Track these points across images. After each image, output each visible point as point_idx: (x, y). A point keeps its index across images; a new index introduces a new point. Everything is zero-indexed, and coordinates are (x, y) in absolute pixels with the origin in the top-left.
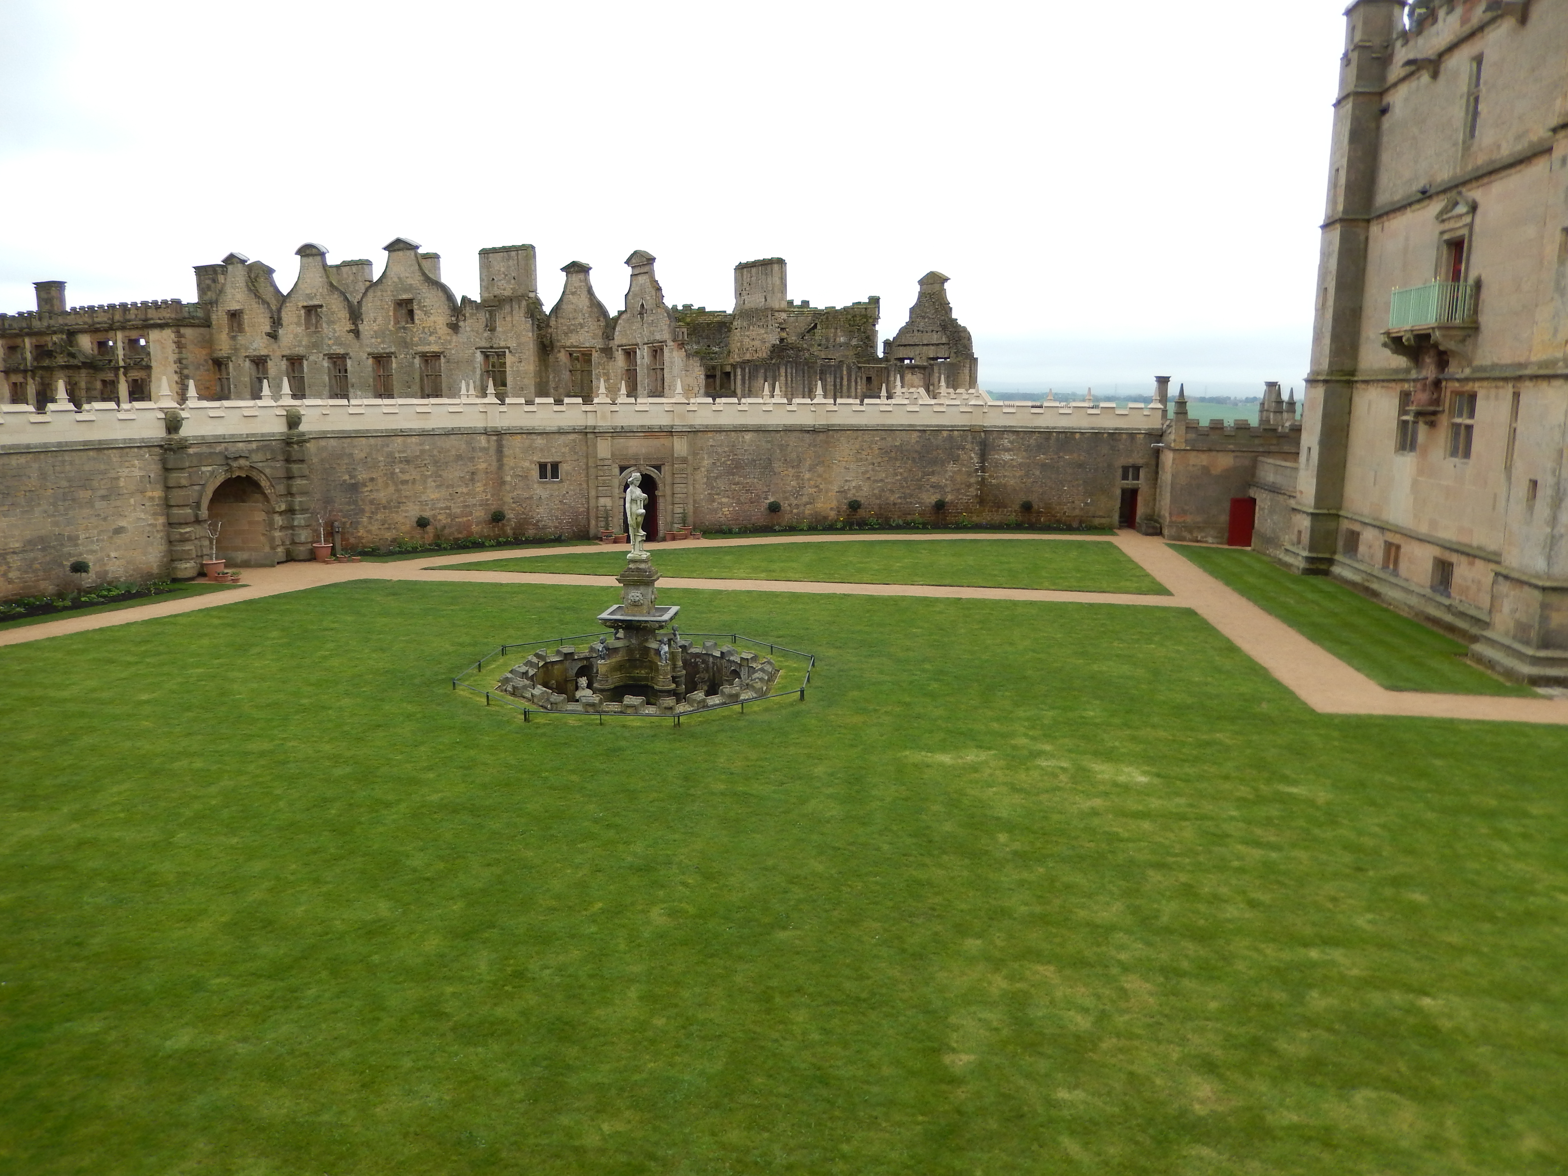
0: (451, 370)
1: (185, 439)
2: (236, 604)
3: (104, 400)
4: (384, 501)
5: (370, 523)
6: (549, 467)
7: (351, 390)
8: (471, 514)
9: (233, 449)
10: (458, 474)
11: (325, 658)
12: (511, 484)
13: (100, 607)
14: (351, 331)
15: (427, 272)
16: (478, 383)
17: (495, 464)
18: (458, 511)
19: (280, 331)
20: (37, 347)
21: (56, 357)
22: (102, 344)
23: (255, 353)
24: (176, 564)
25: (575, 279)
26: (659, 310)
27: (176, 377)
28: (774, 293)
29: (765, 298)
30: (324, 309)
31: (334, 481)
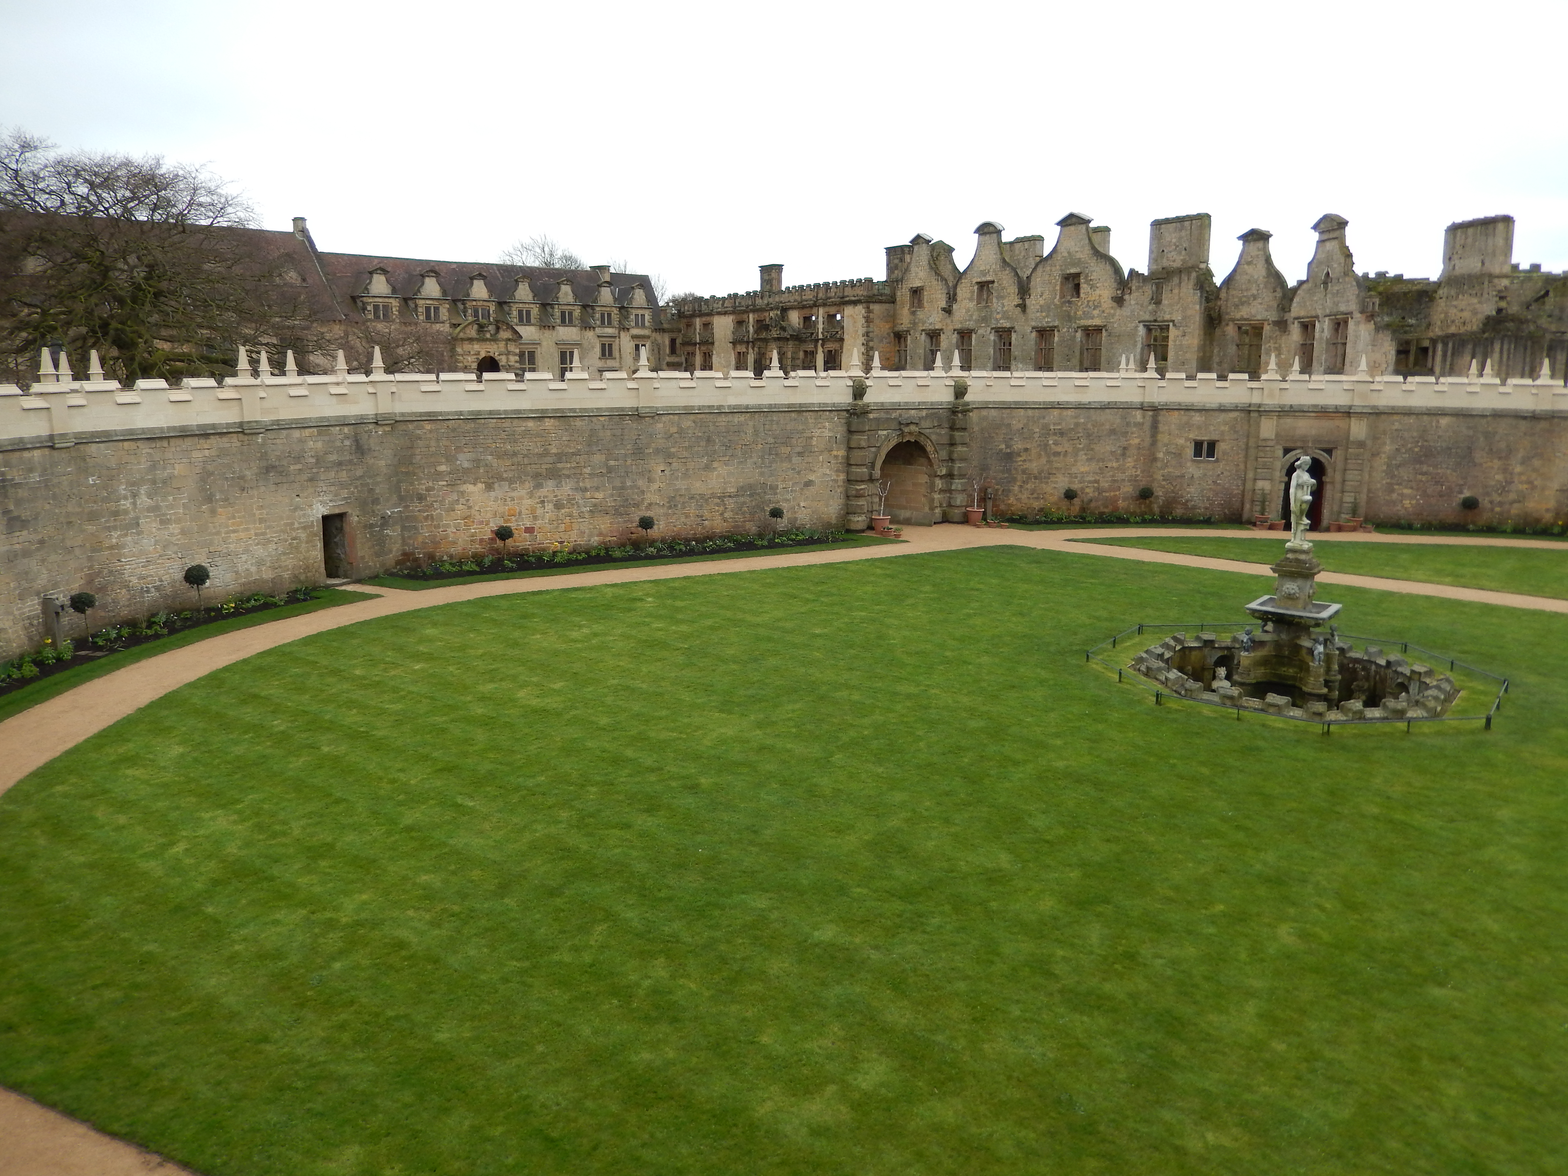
0: (1112, 343)
1: (868, 405)
2: (896, 557)
3: (804, 368)
4: (1036, 472)
5: (1021, 491)
6: (1205, 446)
7: (1013, 362)
8: (1119, 489)
9: (906, 415)
10: (1108, 448)
11: (969, 616)
12: (1163, 461)
13: (789, 548)
14: (1018, 306)
15: (1097, 246)
16: (1138, 357)
17: (1148, 441)
18: (1106, 485)
19: (954, 306)
20: (759, 322)
21: (771, 330)
22: (807, 319)
23: (930, 327)
24: (851, 517)
25: (1254, 248)
26: (1349, 280)
27: (863, 349)
28: (1495, 255)
29: (1483, 263)
30: (995, 285)
31: (989, 449)
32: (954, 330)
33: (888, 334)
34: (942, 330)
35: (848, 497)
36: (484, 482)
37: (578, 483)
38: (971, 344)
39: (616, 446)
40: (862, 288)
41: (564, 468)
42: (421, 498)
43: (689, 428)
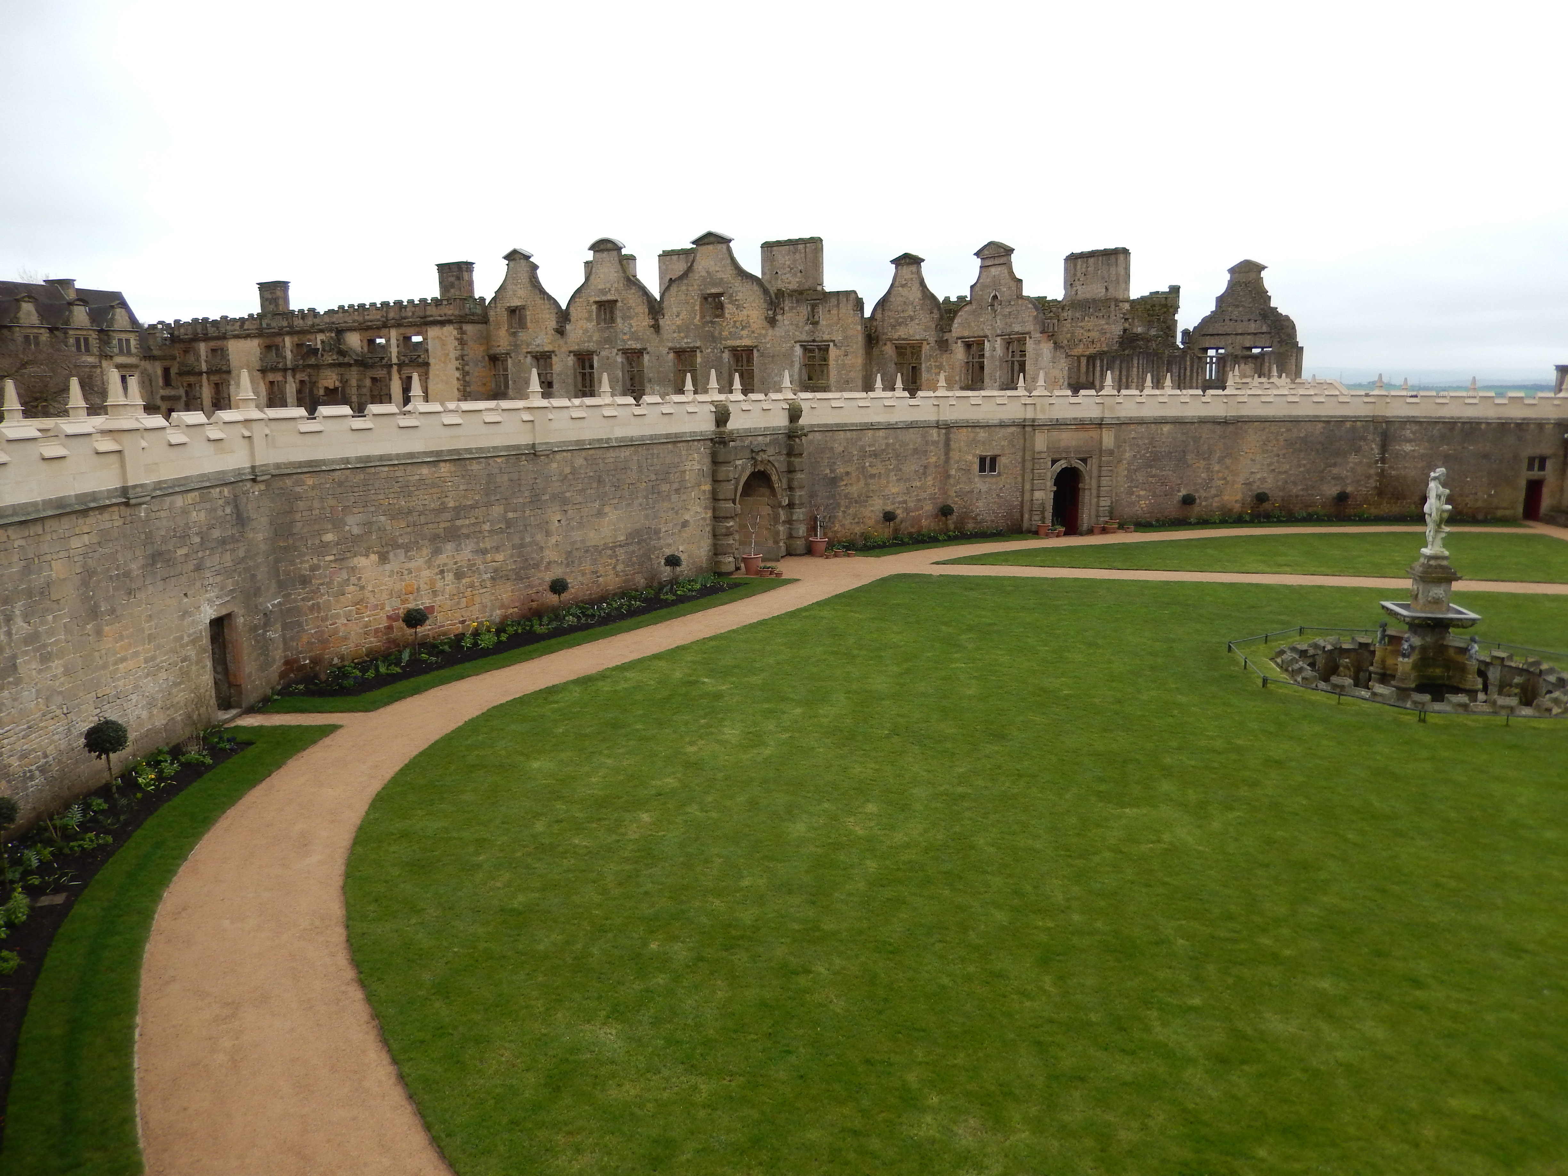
0: (765, 364)
1: (730, 433)
4: (856, 496)
5: (844, 517)
6: (988, 461)
8: (922, 508)
9: (756, 442)
10: (913, 468)
12: (955, 477)
14: (650, 326)
16: (796, 377)
17: (943, 457)
18: (913, 505)
19: (568, 327)
20: (299, 346)
21: (322, 355)
22: (371, 342)
23: (537, 349)
24: (721, 558)
25: (906, 271)
26: (1020, 302)
27: (457, 374)
28: (1118, 283)
29: (1107, 289)
30: (619, 304)
31: (818, 475)
32: (570, 352)
33: (483, 357)
34: (553, 352)
35: (715, 536)
36: (377, 553)
37: (477, 543)
38: (592, 367)
39: (514, 493)
40: (452, 307)
41: (463, 526)
42: (304, 581)
43: (581, 467)
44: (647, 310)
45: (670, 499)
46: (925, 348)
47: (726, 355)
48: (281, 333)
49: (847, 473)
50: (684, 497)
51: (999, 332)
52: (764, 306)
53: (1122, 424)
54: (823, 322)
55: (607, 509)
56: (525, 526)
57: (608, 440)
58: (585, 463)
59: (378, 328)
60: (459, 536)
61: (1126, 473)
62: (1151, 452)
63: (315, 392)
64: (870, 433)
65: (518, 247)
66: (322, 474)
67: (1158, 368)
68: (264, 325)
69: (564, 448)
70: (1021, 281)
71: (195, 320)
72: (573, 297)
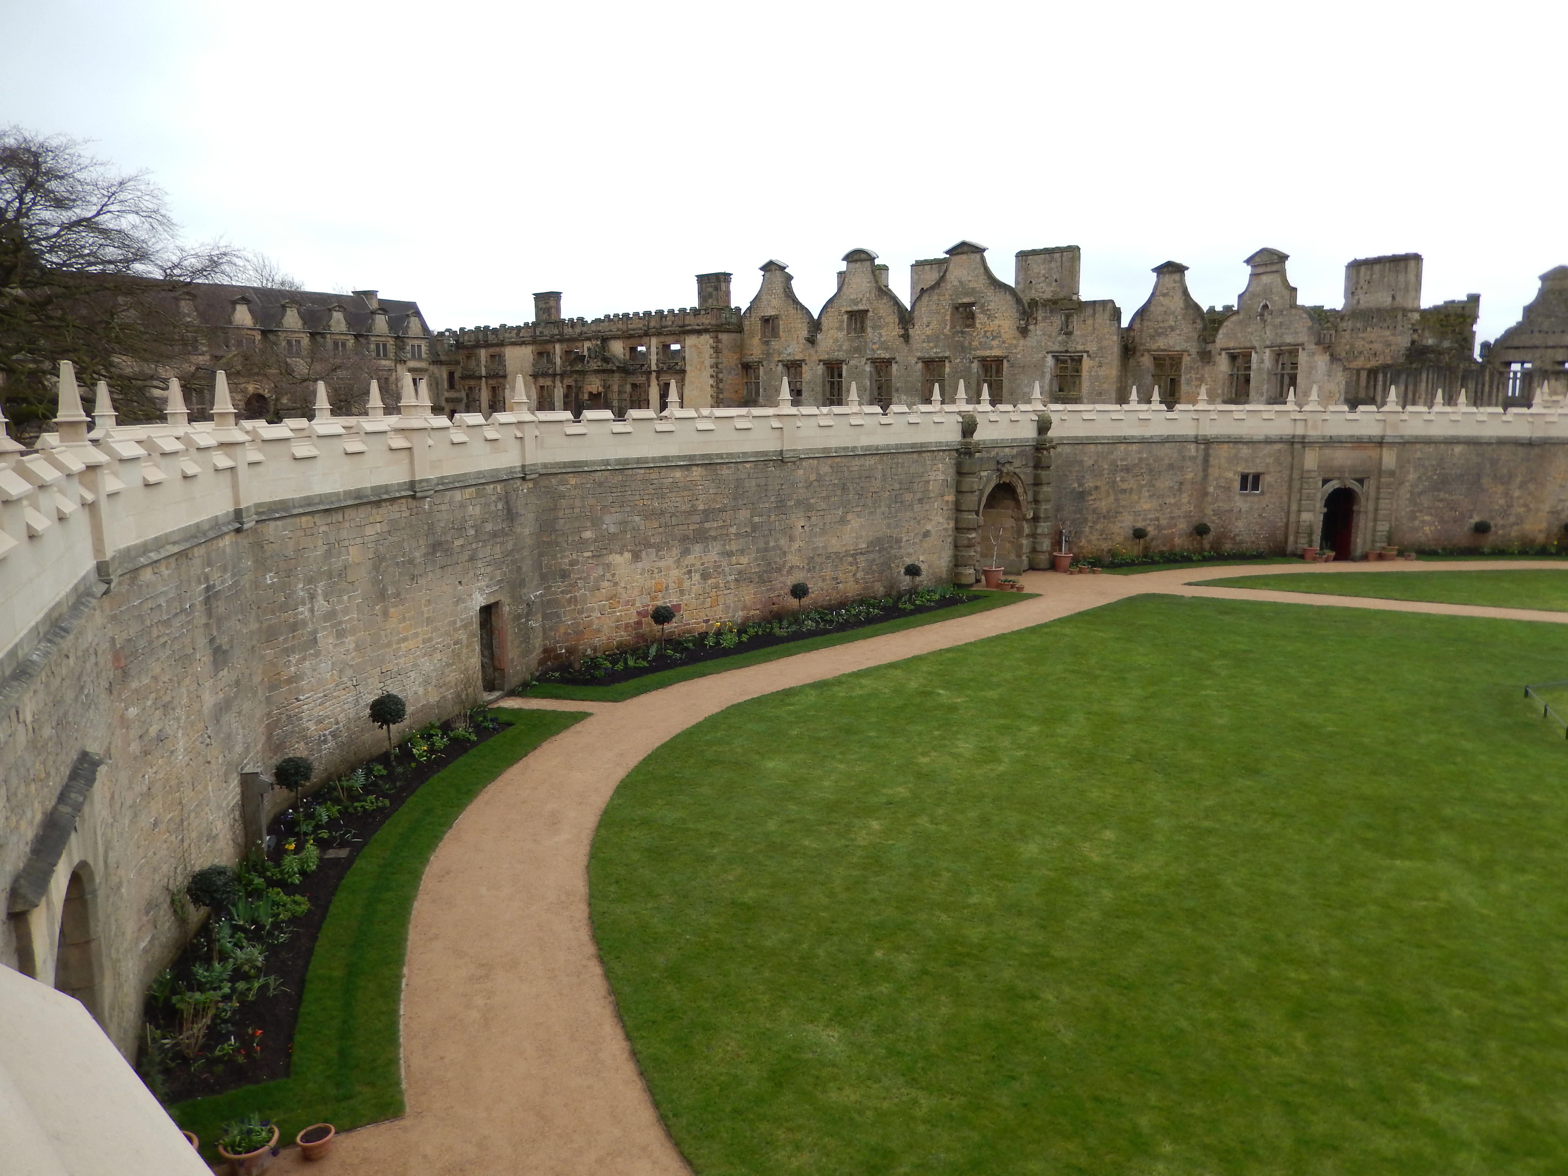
0: (1015, 374)
1: (977, 443)
6: (1251, 478)
8: (1176, 525)
9: (1002, 454)
10: (1167, 484)
12: (1213, 495)
14: (900, 335)
17: (1200, 474)
18: (1165, 522)
19: (819, 336)
20: (568, 353)
21: (588, 362)
22: (633, 349)
23: (788, 358)
24: (961, 570)
25: (1170, 280)
26: (1293, 311)
27: (711, 381)
28: (1408, 291)
29: (1394, 297)
30: (870, 314)
31: (1065, 488)
32: (820, 361)
33: (736, 365)
34: (804, 360)
35: (956, 547)
36: (631, 551)
37: (724, 545)
38: (840, 376)
39: (761, 498)
40: (709, 316)
41: (710, 529)
42: (564, 575)
43: (826, 474)
44: (897, 320)
45: (912, 509)
46: (1186, 359)
47: (975, 366)
48: (552, 341)
49: (1097, 488)
50: (927, 507)
51: (1268, 343)
52: (1017, 315)
53: (1405, 444)
54: (1077, 333)
55: (849, 517)
56: (770, 531)
57: (854, 448)
58: (830, 470)
59: (640, 337)
60: (707, 538)
61: (1408, 496)
62: (1439, 475)
63: (580, 397)
64: (1122, 447)
65: (774, 259)
66: (584, 475)
67: (1450, 383)
68: (538, 333)
69: (811, 455)
70: (1295, 289)
71: (478, 328)
72: (825, 307)
